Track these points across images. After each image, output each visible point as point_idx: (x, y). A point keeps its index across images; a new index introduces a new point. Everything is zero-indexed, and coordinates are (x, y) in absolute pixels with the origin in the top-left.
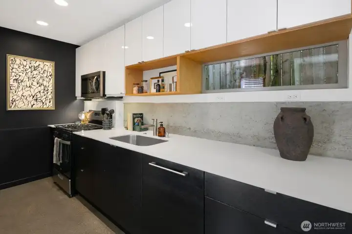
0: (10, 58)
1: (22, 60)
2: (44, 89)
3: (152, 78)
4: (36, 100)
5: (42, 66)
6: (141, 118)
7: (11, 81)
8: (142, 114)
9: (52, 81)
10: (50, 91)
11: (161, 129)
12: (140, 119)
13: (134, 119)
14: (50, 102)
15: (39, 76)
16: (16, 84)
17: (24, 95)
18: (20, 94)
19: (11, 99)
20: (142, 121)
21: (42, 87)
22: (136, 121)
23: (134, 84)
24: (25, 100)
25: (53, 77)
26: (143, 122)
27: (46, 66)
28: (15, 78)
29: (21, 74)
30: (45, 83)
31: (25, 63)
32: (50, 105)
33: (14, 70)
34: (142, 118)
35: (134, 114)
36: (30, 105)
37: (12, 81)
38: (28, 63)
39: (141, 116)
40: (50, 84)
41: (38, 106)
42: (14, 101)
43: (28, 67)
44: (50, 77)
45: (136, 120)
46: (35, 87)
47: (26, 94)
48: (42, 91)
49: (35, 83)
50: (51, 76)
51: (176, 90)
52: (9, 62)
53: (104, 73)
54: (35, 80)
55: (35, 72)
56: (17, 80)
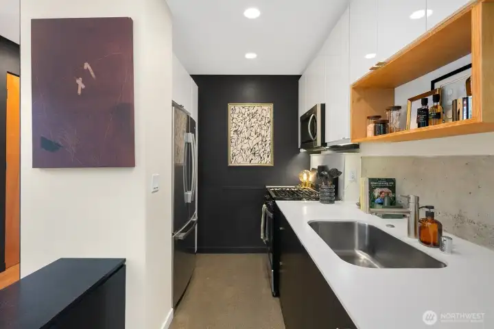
0: (231, 106)
1: (241, 108)
2: (262, 141)
3: (412, 100)
4: (254, 154)
5: (259, 112)
6: (389, 188)
7: (232, 134)
8: (393, 181)
9: (271, 130)
10: (268, 142)
11: (428, 224)
12: (386, 190)
13: (371, 189)
14: (268, 156)
15: (257, 124)
16: (235, 136)
17: (243, 148)
18: (239, 147)
19: (232, 153)
20: (391, 195)
21: (260, 137)
22: (376, 194)
23: (368, 118)
24: (243, 154)
25: (271, 123)
26: (394, 198)
27: (264, 111)
28: (235, 129)
29: (240, 124)
30: (263, 133)
31: (243, 110)
32: (268, 161)
33: (234, 121)
34: (393, 188)
35: (371, 180)
36: (248, 160)
37: (232, 132)
38: (247, 110)
39: (391, 184)
40: (268, 133)
41: (256, 162)
42: (234, 155)
43: (246, 115)
44: (268, 124)
45: (377, 192)
46: (252, 138)
47: (245, 147)
48: (260, 143)
49: (253, 134)
50: (269, 122)
51: (467, 118)
52: (230, 112)
53: (323, 106)
54: (254, 130)
55: (253, 120)
56: (236, 131)
